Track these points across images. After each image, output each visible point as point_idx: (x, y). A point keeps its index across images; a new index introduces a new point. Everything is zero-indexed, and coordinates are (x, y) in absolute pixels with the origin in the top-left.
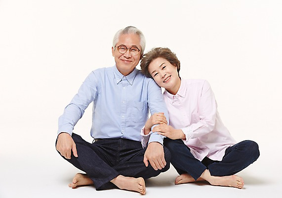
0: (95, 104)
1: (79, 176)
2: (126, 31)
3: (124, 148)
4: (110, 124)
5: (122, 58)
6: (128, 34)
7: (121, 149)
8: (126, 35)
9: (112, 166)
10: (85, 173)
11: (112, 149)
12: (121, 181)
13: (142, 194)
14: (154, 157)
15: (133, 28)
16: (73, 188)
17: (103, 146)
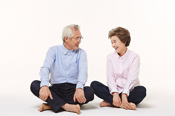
1: (43, 105)
4: (61, 76)
7: (67, 89)
9: (62, 98)
10: (47, 103)
12: (67, 107)
13: (78, 114)
14: (79, 97)
16: (40, 112)
17: (57, 87)
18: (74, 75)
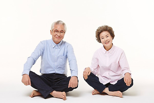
0: (42, 57)
1: (34, 92)
2: (58, 23)
3: (56, 78)
4: (50, 67)
5: (56, 36)
6: (58, 24)
7: (55, 78)
8: (58, 25)
9: (50, 86)
10: (37, 90)
11: (51, 79)
12: (55, 93)
13: (64, 100)
15: (61, 22)
16: (31, 97)
18: (61, 66)
